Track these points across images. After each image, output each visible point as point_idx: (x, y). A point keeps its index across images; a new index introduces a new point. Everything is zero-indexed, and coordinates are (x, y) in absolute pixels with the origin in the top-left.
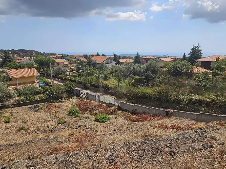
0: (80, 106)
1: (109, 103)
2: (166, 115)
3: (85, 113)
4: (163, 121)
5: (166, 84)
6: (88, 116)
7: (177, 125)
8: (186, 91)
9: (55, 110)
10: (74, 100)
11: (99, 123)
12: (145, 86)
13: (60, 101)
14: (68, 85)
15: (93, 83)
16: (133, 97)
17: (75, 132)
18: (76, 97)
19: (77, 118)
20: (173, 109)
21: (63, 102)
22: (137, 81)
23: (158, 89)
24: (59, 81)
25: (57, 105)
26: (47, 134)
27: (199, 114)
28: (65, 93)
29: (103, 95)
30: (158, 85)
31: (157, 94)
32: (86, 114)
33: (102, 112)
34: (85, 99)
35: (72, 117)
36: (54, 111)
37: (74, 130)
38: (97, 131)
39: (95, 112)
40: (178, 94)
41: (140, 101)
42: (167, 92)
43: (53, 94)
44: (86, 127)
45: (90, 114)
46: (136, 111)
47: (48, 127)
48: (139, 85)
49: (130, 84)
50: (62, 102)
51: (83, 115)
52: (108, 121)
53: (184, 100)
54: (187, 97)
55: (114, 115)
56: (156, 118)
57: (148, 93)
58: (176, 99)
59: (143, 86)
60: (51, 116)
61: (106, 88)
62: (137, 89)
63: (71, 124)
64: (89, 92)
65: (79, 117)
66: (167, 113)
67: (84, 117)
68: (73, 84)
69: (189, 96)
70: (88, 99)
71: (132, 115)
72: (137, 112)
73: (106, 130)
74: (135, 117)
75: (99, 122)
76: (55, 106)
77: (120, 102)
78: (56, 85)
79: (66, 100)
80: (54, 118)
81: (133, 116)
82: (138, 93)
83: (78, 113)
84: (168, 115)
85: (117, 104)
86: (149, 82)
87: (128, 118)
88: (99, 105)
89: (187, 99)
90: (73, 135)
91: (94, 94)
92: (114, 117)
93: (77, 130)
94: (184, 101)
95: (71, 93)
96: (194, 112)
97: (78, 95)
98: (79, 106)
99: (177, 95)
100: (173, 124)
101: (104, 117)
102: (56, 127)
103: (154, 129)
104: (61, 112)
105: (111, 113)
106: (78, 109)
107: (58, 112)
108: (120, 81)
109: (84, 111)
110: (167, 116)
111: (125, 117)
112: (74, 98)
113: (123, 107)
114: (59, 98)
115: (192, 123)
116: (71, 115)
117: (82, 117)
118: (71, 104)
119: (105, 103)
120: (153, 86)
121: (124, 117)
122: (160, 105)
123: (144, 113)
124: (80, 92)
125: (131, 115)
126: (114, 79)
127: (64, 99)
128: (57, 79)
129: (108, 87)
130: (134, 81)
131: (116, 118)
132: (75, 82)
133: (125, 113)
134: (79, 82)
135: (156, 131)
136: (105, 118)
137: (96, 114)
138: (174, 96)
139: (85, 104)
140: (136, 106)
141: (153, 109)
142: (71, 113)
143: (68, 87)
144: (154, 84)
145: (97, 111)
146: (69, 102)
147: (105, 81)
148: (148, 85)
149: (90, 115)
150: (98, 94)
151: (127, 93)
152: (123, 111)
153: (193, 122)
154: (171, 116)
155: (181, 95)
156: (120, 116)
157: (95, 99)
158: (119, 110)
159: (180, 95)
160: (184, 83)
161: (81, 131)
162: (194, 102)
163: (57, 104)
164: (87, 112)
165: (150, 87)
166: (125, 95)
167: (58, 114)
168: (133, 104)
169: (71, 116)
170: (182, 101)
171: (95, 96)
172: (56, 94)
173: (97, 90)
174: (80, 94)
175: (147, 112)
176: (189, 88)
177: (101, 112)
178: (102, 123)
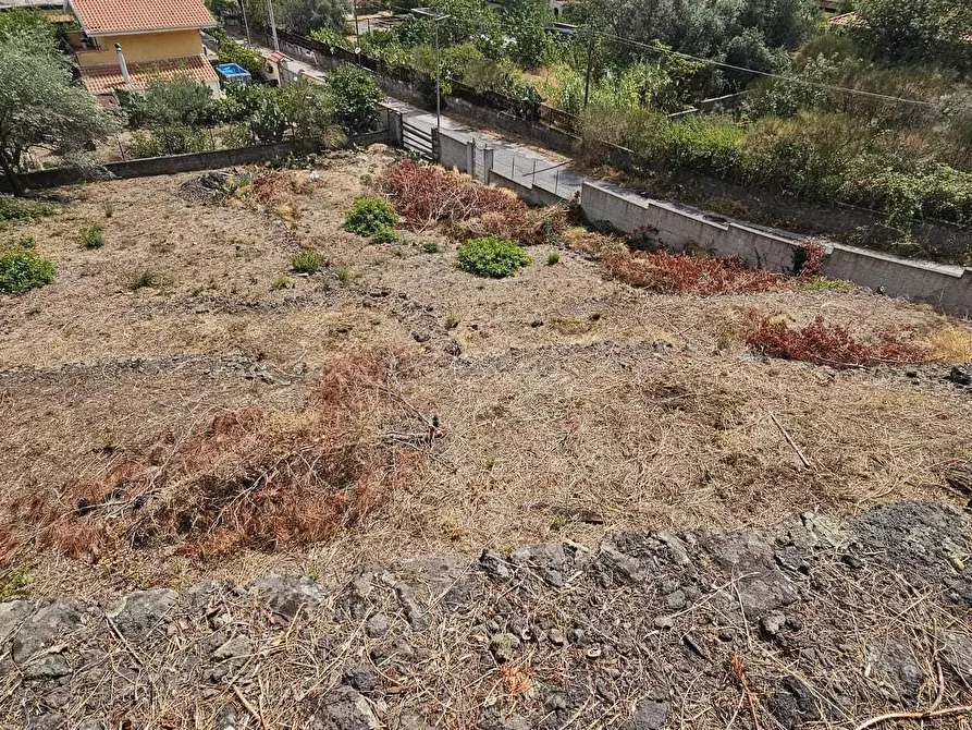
0: (400, 191)
1: (530, 187)
2: (792, 266)
3: (419, 228)
4: (770, 298)
5: (828, 106)
6: (432, 239)
7: (838, 329)
8: (928, 152)
9: (290, 205)
10: (374, 161)
11: (477, 280)
12: (718, 111)
13: (312, 162)
14: (347, 85)
15: (469, 81)
16: (647, 164)
17: (355, 319)
18: (385, 147)
19: (384, 246)
20: (834, 240)
21: (326, 168)
22: (681, 82)
23: (784, 129)
24: (310, 62)
25: (300, 181)
26: (237, 320)
27: (959, 272)
28: (333, 123)
29: (510, 142)
30: (785, 112)
31: (773, 159)
32: (427, 232)
33: (496, 225)
34: (423, 157)
35: (364, 241)
36: (288, 209)
37: (353, 310)
38: (457, 320)
39: (463, 224)
40: (880, 163)
41: (678, 189)
42: (825, 150)
43: (283, 127)
44: (406, 302)
45: (444, 233)
46: (652, 235)
47: (254, 282)
48: (689, 102)
49: (643, 93)
50: (321, 166)
51: (409, 236)
52: (516, 274)
53: (901, 196)
54: (918, 184)
55: (547, 247)
56: (742, 279)
57: (727, 151)
58: (860, 188)
59: (707, 112)
60: (270, 232)
61: (524, 112)
62: (677, 125)
63: (352, 272)
64: (445, 125)
65: (395, 240)
66: (800, 256)
67: (414, 245)
68: (368, 79)
69: (931, 178)
70: (436, 161)
71: (632, 250)
72: (656, 238)
73: (498, 318)
74: (642, 261)
75: (478, 273)
76: (293, 184)
77: (584, 186)
78: (296, 79)
79: (338, 157)
80: (281, 240)
81: (636, 260)
82: (675, 148)
83: (390, 221)
84: (801, 265)
85: (566, 192)
86: (743, 89)
87: (608, 267)
88: (486, 191)
89: (918, 193)
90: (344, 331)
91: (464, 138)
92: (546, 257)
93: (367, 311)
94: (899, 200)
95: (364, 127)
96: (936, 258)
97: (394, 138)
98: (395, 190)
99: (871, 170)
100: (819, 320)
101: (498, 255)
102: (284, 286)
103: (716, 353)
104: (317, 214)
105: (538, 233)
106: (389, 205)
107: (305, 213)
108: (594, 76)
109: (417, 214)
110: (796, 271)
111: (598, 260)
112: (375, 152)
113: (596, 213)
114: (307, 149)
115: (914, 322)
116: (359, 229)
117: (405, 243)
118: (362, 178)
119: (514, 185)
120: (760, 112)
121: (589, 259)
122: (773, 215)
123: (689, 247)
124: (402, 122)
125: (625, 249)
126: (567, 67)
127: (333, 154)
128: (303, 50)
129: (537, 106)
130: (669, 80)
131: (553, 261)
132: (384, 70)
133: (598, 237)
134: (403, 74)
135: (725, 365)
136: (504, 258)
137: (470, 234)
138: (857, 169)
139: (425, 183)
140: (654, 212)
141: (734, 232)
142: (361, 222)
143: (350, 97)
144: (768, 100)
145: (474, 220)
146: (353, 168)
147: (524, 71)
148: (733, 105)
149: (444, 238)
150: (486, 136)
151: (624, 144)
152: (591, 227)
153: (919, 316)
154: (814, 273)
155: (895, 170)
156: (573, 254)
157: (469, 163)
158: (576, 225)
159: (890, 169)
160: (926, 109)
161: (382, 317)
162: (950, 214)
163: (301, 176)
164: (432, 221)
165: (744, 116)
166: (613, 149)
167: (303, 222)
168: (646, 197)
169: (359, 233)
170: (892, 203)
171: (469, 148)
172: (294, 124)
173: (484, 119)
174: (403, 136)
175: (702, 243)
176: (949, 138)
177: (493, 229)
178: (488, 281)
